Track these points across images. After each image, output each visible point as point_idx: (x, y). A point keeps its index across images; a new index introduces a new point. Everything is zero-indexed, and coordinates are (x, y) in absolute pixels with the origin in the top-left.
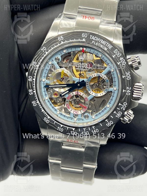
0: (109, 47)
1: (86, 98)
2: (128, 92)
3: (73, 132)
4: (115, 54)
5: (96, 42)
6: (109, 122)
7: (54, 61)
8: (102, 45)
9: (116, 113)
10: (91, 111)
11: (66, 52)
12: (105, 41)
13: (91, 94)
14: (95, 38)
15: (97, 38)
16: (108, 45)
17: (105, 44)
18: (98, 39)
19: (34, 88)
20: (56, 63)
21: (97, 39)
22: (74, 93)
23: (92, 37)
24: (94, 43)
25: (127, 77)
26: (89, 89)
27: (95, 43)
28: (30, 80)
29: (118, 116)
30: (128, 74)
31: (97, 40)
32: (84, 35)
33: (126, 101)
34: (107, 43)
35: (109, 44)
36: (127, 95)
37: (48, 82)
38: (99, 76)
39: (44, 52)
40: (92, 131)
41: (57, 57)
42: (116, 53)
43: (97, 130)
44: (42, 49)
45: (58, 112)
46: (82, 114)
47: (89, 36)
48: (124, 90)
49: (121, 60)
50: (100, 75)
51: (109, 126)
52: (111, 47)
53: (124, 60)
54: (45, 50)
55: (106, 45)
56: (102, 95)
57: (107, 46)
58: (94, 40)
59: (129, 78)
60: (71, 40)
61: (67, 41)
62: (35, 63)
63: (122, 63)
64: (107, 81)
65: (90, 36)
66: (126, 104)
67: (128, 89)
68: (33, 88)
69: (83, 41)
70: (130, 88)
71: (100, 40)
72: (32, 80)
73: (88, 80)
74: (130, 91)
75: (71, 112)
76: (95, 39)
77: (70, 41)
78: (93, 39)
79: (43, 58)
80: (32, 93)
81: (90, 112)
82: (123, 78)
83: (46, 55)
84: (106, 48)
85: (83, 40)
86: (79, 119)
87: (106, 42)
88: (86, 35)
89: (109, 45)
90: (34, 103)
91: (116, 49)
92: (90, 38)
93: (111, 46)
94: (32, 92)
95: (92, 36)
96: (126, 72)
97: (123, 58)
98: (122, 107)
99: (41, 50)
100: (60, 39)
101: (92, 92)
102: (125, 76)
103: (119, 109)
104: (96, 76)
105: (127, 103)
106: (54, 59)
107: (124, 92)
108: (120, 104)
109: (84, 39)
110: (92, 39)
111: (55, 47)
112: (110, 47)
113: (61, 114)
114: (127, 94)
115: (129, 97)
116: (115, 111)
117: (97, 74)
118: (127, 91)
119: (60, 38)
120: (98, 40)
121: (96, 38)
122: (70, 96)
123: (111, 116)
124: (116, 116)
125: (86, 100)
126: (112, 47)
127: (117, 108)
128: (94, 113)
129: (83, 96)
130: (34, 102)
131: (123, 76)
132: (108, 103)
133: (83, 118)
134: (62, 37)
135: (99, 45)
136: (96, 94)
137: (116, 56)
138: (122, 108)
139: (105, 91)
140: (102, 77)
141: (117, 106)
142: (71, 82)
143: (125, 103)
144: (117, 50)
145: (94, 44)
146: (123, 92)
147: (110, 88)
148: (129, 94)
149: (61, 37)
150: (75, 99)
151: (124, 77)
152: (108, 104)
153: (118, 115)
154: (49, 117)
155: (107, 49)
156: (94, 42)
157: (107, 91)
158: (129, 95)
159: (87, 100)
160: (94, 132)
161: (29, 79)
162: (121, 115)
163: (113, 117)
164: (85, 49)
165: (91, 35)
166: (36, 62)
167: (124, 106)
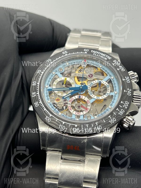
1: (88, 100)
4: (114, 63)
5: (97, 54)
6: (113, 119)
8: (102, 56)
9: (119, 110)
10: (92, 114)
11: (69, 65)
12: (105, 54)
19: (38, 90)
20: (59, 73)
22: (77, 97)
25: (127, 81)
26: (91, 93)
30: (128, 78)
32: (86, 50)
34: (106, 56)
36: (128, 95)
38: (100, 82)
40: (95, 128)
43: (100, 127)
44: (48, 61)
45: (60, 114)
46: (84, 115)
47: (90, 51)
48: (124, 90)
49: (120, 68)
51: (112, 123)
53: (122, 68)
54: (50, 61)
56: (103, 98)
57: (107, 58)
59: (129, 82)
61: (70, 54)
62: (40, 71)
64: (107, 86)
67: (129, 90)
70: (130, 90)
71: (101, 53)
72: (37, 84)
73: (90, 86)
74: (130, 92)
75: (73, 113)
77: (74, 53)
78: (94, 52)
80: (35, 95)
82: (123, 80)
83: (51, 64)
88: (88, 50)
90: (36, 104)
91: (115, 60)
92: (92, 52)
96: (126, 77)
97: (121, 66)
98: (124, 105)
100: (64, 53)
101: (94, 96)
103: (122, 107)
104: (97, 82)
105: (129, 103)
108: (122, 102)
109: (86, 52)
111: (60, 58)
112: (109, 58)
113: (63, 116)
116: (118, 108)
118: (128, 92)
120: (99, 53)
121: (97, 52)
122: (72, 99)
123: (114, 113)
124: (119, 113)
125: (88, 102)
126: (111, 58)
127: (120, 106)
129: (84, 99)
132: (110, 105)
133: (85, 119)
134: (66, 52)
135: (100, 56)
136: (98, 97)
137: (116, 64)
138: (124, 106)
139: (106, 95)
140: (102, 83)
141: (120, 103)
143: (126, 102)
146: (124, 92)
148: (130, 94)
154: (51, 115)
156: (95, 54)
157: (108, 95)
158: (130, 96)
160: (97, 129)
161: (33, 84)
165: (92, 50)
167: (125, 104)
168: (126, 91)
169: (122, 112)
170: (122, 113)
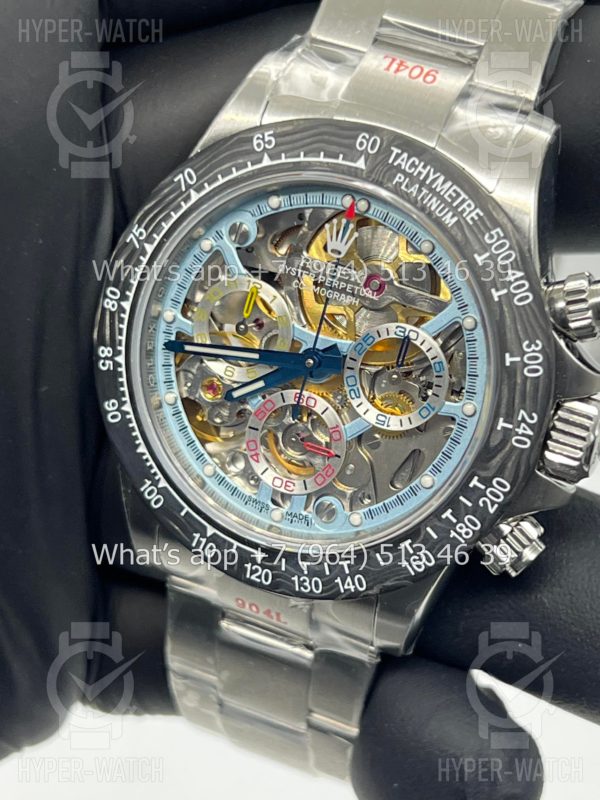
0: (464, 215)
1: (337, 426)
2: (520, 431)
3: (257, 571)
4: (485, 248)
5: (413, 179)
6: (419, 556)
7: (225, 237)
8: (434, 199)
9: (454, 521)
10: (349, 491)
11: (279, 207)
12: (455, 182)
13: (361, 413)
14: (414, 162)
15: (422, 164)
16: (464, 201)
17: (450, 196)
18: (424, 167)
19: (120, 341)
20: (232, 248)
21: (420, 168)
22: (291, 395)
23: (398, 156)
24: (401, 184)
25: (526, 365)
26: (355, 388)
27: (407, 186)
28: (110, 306)
29: (460, 534)
30: (534, 351)
31: (420, 173)
32: (368, 141)
33: (507, 473)
34: (458, 195)
35: (471, 198)
36: (515, 447)
37: (185, 325)
38: (408, 337)
39: (184, 189)
40: (338, 580)
41: (241, 224)
42: (492, 244)
43: (359, 579)
44: (181, 176)
45: (209, 470)
46: (309, 496)
47: (385, 152)
48: (501, 420)
49: (510, 283)
50: (413, 336)
51: (413, 574)
52: (473, 215)
53: (523, 285)
54: (192, 183)
55: (453, 201)
56: (407, 426)
57: (460, 210)
58: (404, 172)
59: (537, 371)
60: (305, 156)
61: (286, 157)
62: (141, 234)
63: (516, 295)
64: (437, 365)
65: (392, 152)
66: (505, 487)
67: (523, 420)
68: (117, 342)
69: (356, 168)
70: (532, 418)
71: (434, 173)
72: (119, 305)
73: (358, 349)
74: (530, 432)
75: (262, 477)
76: (410, 168)
77: (302, 158)
78: (400, 165)
79: (175, 217)
80: (111, 363)
81: (348, 496)
82: (508, 364)
83: (190, 204)
84: (453, 216)
85: (355, 162)
86: (292, 517)
87: (459, 190)
88: (375, 141)
89: (469, 206)
90: (111, 409)
91: (498, 230)
92: (390, 161)
93: (478, 210)
94: (111, 359)
95: (399, 151)
96: (527, 342)
97: (520, 274)
98: (486, 496)
99: (176, 180)
100: (259, 145)
101: (367, 405)
102: (518, 359)
103: (470, 504)
104: (392, 336)
105: (511, 485)
106: (224, 229)
107: (503, 428)
108: (475, 482)
109: (362, 159)
110: (395, 164)
111: (235, 174)
112: (470, 212)
113: (222, 481)
114: (518, 441)
115: (524, 457)
116: (450, 511)
117: (397, 327)
118: (519, 427)
119: (263, 139)
120: (425, 172)
121: (417, 163)
122: (269, 405)
123: (429, 529)
124: (453, 534)
125: (336, 436)
126: (482, 214)
127: (461, 498)
128: (367, 501)
129: (323, 416)
130: (113, 405)
131: (507, 355)
132: (431, 467)
133: (310, 516)
134: (269, 135)
135: (423, 199)
136: (382, 418)
137: (493, 258)
138: (484, 502)
139: (424, 413)
140: (418, 343)
141: (463, 488)
142: (281, 346)
143: (499, 483)
144: (502, 235)
145: (403, 187)
146: (499, 428)
147: (447, 403)
148: (525, 443)
149: (266, 134)
150: (291, 425)
151: (511, 363)
152: (427, 472)
153: (461, 528)
154: (163, 483)
155: (455, 219)
156: (403, 178)
157: (433, 413)
158: (523, 450)
159: (338, 437)
160: (346, 587)
161: (107, 300)
162: (474, 531)
163: (435, 537)
164: (362, 205)
165: (397, 147)
166: (146, 229)
167: (492, 493)
168: (510, 426)
169: (467, 527)
170: (467, 533)
